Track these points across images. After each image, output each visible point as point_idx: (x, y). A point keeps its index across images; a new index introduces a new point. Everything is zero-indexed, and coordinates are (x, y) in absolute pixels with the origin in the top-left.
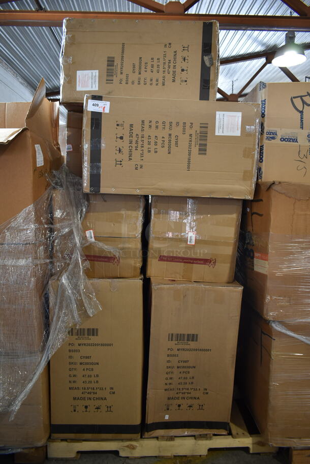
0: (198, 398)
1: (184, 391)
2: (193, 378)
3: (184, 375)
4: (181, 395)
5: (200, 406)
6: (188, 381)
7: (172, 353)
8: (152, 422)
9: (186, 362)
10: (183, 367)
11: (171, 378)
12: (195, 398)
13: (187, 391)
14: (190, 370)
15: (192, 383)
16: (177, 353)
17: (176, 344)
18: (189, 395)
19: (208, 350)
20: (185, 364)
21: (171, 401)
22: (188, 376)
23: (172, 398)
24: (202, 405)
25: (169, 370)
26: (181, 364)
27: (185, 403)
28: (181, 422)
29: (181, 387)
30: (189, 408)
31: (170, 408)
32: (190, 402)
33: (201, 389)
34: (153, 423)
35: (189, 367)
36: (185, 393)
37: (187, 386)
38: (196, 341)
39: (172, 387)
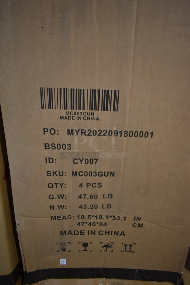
0: (123, 233)
1: (93, 220)
2: (110, 196)
3: (90, 191)
4: (86, 228)
5: (126, 245)
6: (100, 202)
7: (56, 139)
8: (35, 269)
9: (91, 161)
10: (86, 174)
11: (61, 197)
12: (116, 233)
13: (99, 221)
14: (103, 180)
15: (109, 206)
16: (67, 139)
17: (62, 118)
18: (104, 228)
19: (145, 134)
20: (90, 168)
21: (67, 238)
22: (100, 192)
23: (70, 232)
24: (131, 246)
25: (53, 179)
26: (81, 167)
27: (96, 241)
28: (92, 269)
29: (85, 213)
30: (105, 248)
31: (68, 248)
32: (107, 239)
33: (127, 216)
34: (38, 271)
35: (101, 174)
36: (94, 224)
37: (98, 212)
38: (116, 109)
39: (65, 212)
